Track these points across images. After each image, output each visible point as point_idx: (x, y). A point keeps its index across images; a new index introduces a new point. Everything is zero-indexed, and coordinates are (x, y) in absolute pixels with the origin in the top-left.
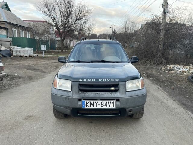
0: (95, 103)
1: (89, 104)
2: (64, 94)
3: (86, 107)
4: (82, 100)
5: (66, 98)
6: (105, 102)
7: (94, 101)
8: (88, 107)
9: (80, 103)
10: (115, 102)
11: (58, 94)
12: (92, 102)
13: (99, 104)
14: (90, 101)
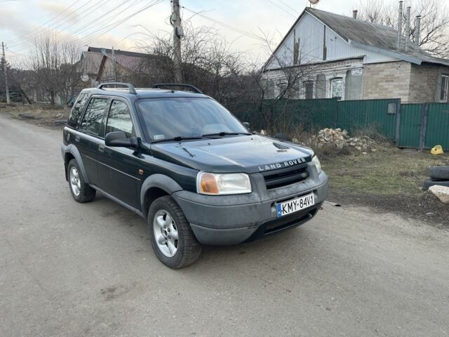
0: (293, 204)
1: (286, 209)
2: (242, 200)
3: (282, 215)
4: (276, 204)
5: (250, 208)
6: (303, 198)
7: (292, 201)
8: (285, 214)
9: (273, 210)
10: (313, 194)
11: (232, 203)
12: (290, 202)
13: (298, 205)
14: (287, 203)
